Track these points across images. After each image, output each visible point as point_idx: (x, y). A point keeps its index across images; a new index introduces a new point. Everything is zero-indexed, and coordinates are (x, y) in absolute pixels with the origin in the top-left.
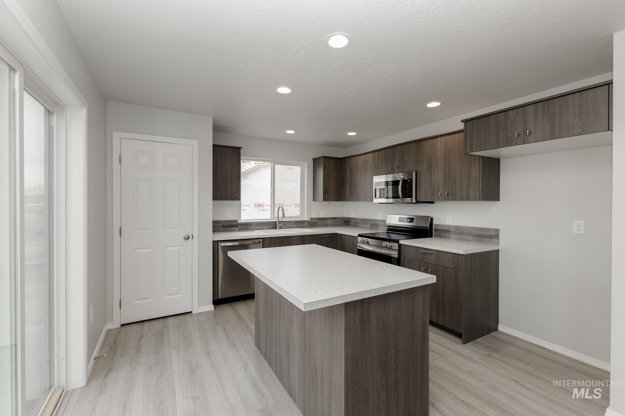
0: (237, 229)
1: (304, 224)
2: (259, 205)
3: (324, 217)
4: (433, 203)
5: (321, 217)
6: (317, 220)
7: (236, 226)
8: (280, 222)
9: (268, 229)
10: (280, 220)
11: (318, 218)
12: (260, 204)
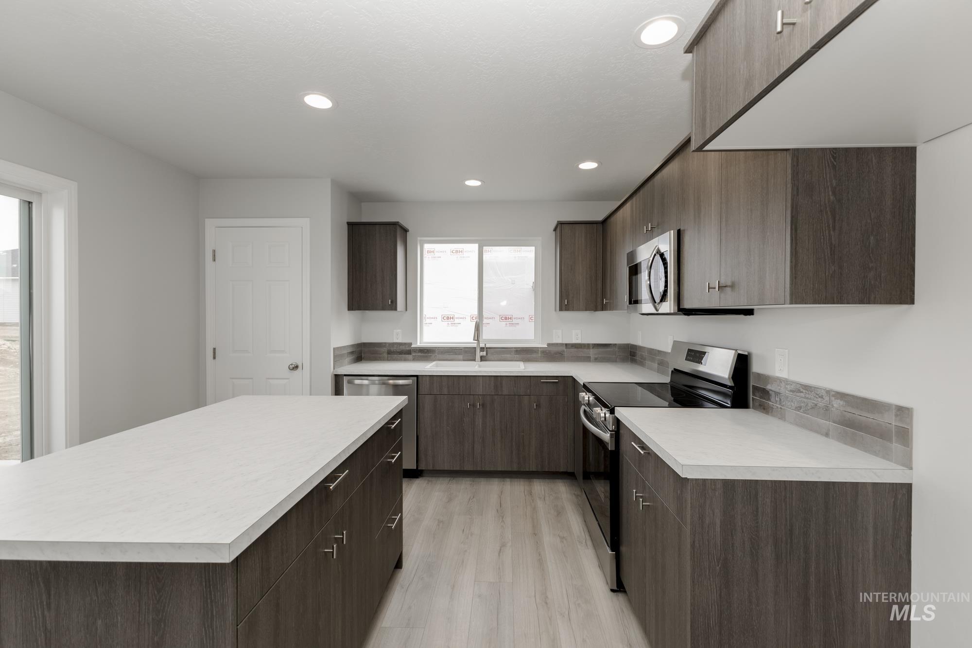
0: (410, 357)
1: (534, 355)
2: (448, 318)
3: (579, 341)
4: (749, 312)
5: (574, 341)
6: (564, 348)
7: (409, 352)
8: (482, 349)
9: (464, 360)
10: (482, 345)
11: (566, 344)
12: (449, 316)
